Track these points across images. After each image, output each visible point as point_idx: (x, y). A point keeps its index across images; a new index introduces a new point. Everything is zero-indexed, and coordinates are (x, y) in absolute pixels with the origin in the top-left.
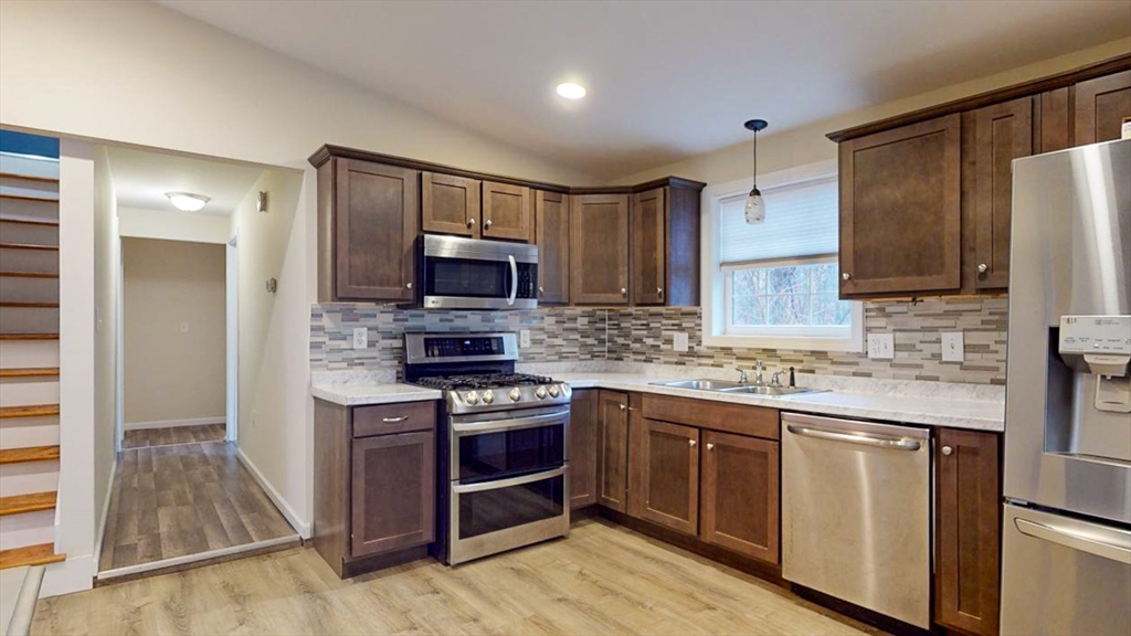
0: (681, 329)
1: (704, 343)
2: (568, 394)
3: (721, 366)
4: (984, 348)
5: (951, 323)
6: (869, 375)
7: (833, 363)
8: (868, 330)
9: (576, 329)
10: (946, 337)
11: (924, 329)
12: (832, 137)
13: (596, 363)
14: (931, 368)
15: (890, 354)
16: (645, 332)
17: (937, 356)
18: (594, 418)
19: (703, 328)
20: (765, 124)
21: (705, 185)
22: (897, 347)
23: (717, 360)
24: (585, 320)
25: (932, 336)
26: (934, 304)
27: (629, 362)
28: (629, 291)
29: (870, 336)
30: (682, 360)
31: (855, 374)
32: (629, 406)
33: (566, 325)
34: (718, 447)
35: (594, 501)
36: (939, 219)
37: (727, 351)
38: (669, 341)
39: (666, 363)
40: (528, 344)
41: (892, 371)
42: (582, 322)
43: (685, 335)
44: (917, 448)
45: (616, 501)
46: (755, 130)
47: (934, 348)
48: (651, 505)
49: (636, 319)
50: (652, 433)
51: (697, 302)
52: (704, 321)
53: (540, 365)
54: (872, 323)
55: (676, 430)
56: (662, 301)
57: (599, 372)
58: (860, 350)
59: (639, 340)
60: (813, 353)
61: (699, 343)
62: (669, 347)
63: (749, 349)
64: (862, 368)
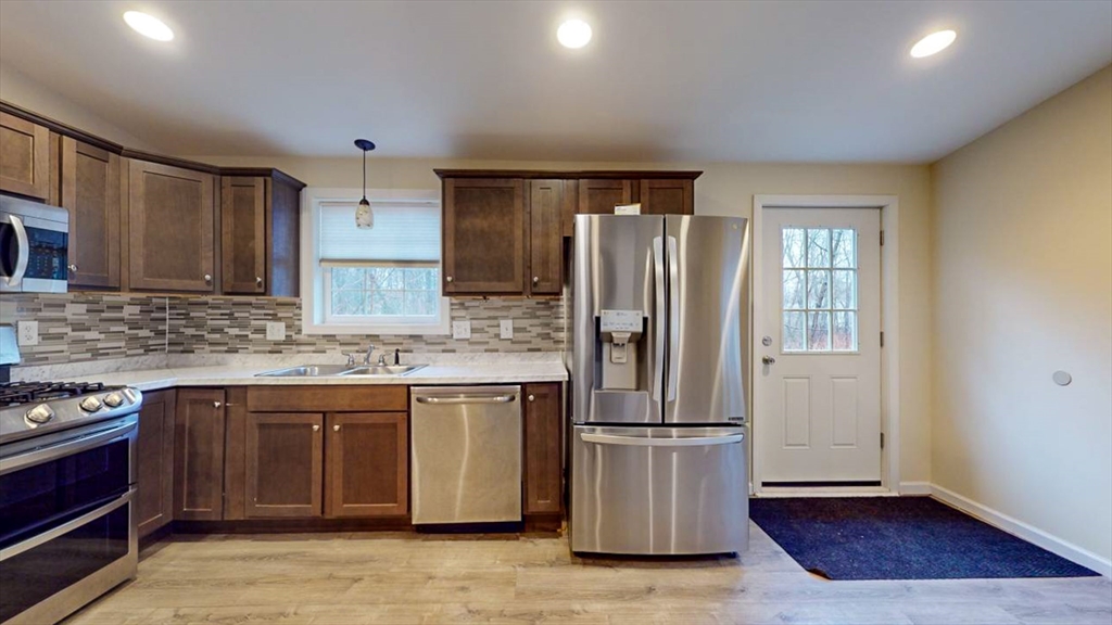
0: (275, 318)
1: (304, 332)
2: (138, 399)
3: (324, 352)
4: (523, 330)
5: (505, 314)
6: (454, 351)
7: (427, 344)
8: (453, 318)
9: (122, 320)
10: (503, 323)
11: (490, 318)
12: (438, 172)
13: (151, 358)
14: (494, 343)
15: (468, 336)
16: (228, 322)
17: (497, 336)
18: (171, 422)
19: (303, 317)
20: (372, 146)
21: (305, 185)
22: (473, 330)
23: (318, 347)
24: (137, 309)
25: (494, 322)
26: (495, 301)
27: (203, 353)
28: (214, 278)
29: (454, 323)
30: (276, 349)
31: (444, 351)
32: (226, 401)
33: (103, 315)
34: (344, 427)
35: (170, 519)
36: (511, 245)
37: (330, 338)
38: (263, 331)
39: (255, 352)
40: (35, 340)
41: (470, 348)
42: (129, 312)
43: (282, 325)
44: (513, 399)
45: (206, 510)
46: (365, 149)
47: (495, 330)
48: (259, 502)
49: (213, 308)
50: (262, 426)
51: (297, 293)
52: (304, 312)
53: (57, 367)
54: (455, 314)
55: (295, 419)
56: (262, 290)
57: (158, 368)
58: (448, 333)
59: (220, 330)
60: (411, 336)
61: (299, 331)
62: (261, 336)
63: (353, 336)
64: (448, 347)
